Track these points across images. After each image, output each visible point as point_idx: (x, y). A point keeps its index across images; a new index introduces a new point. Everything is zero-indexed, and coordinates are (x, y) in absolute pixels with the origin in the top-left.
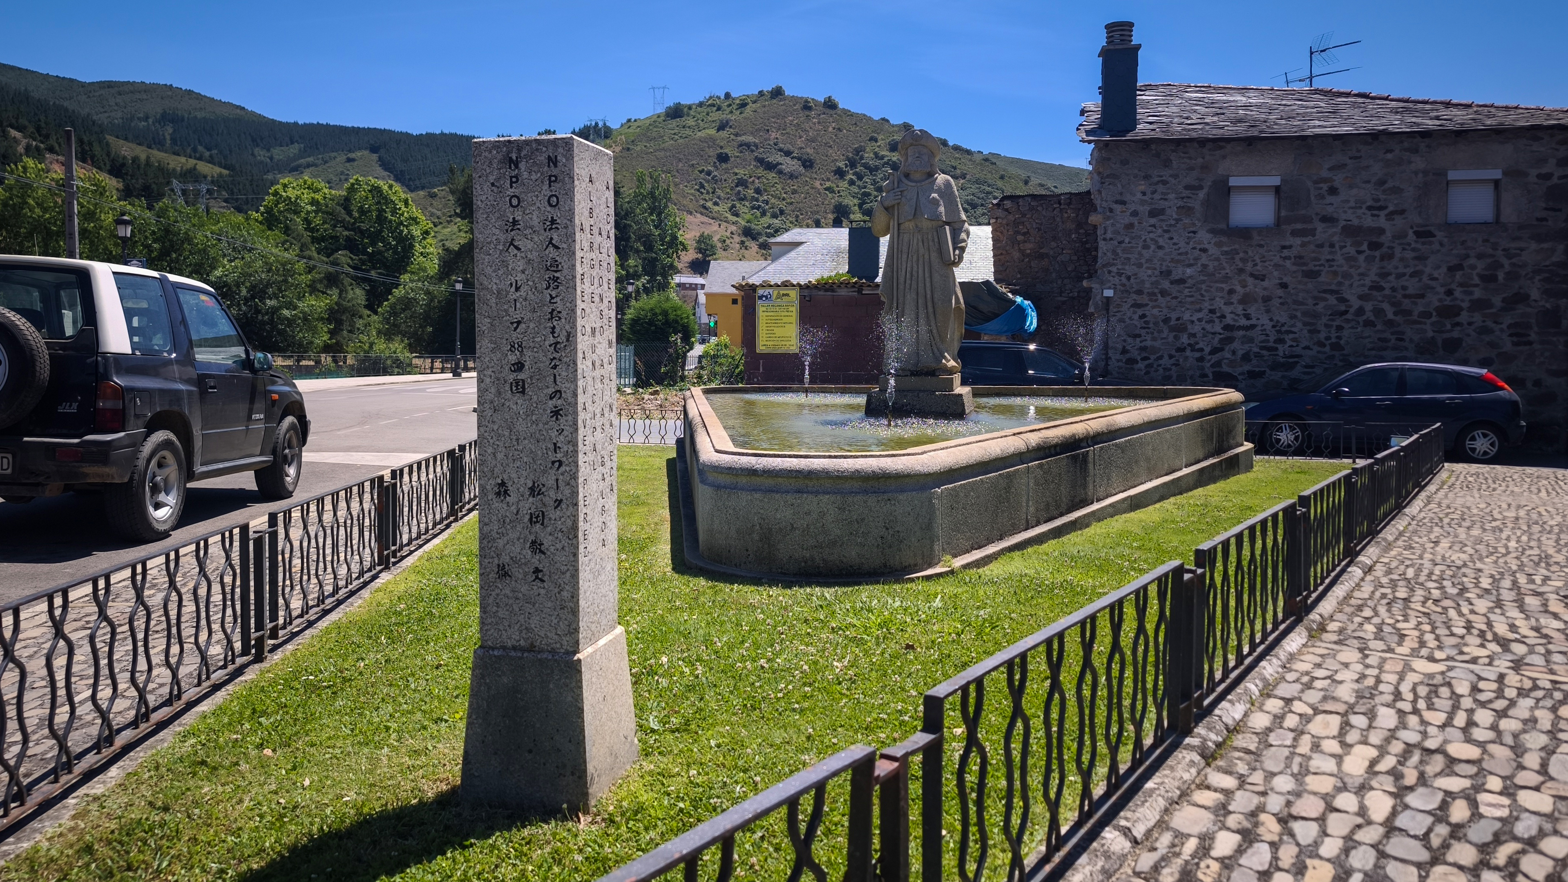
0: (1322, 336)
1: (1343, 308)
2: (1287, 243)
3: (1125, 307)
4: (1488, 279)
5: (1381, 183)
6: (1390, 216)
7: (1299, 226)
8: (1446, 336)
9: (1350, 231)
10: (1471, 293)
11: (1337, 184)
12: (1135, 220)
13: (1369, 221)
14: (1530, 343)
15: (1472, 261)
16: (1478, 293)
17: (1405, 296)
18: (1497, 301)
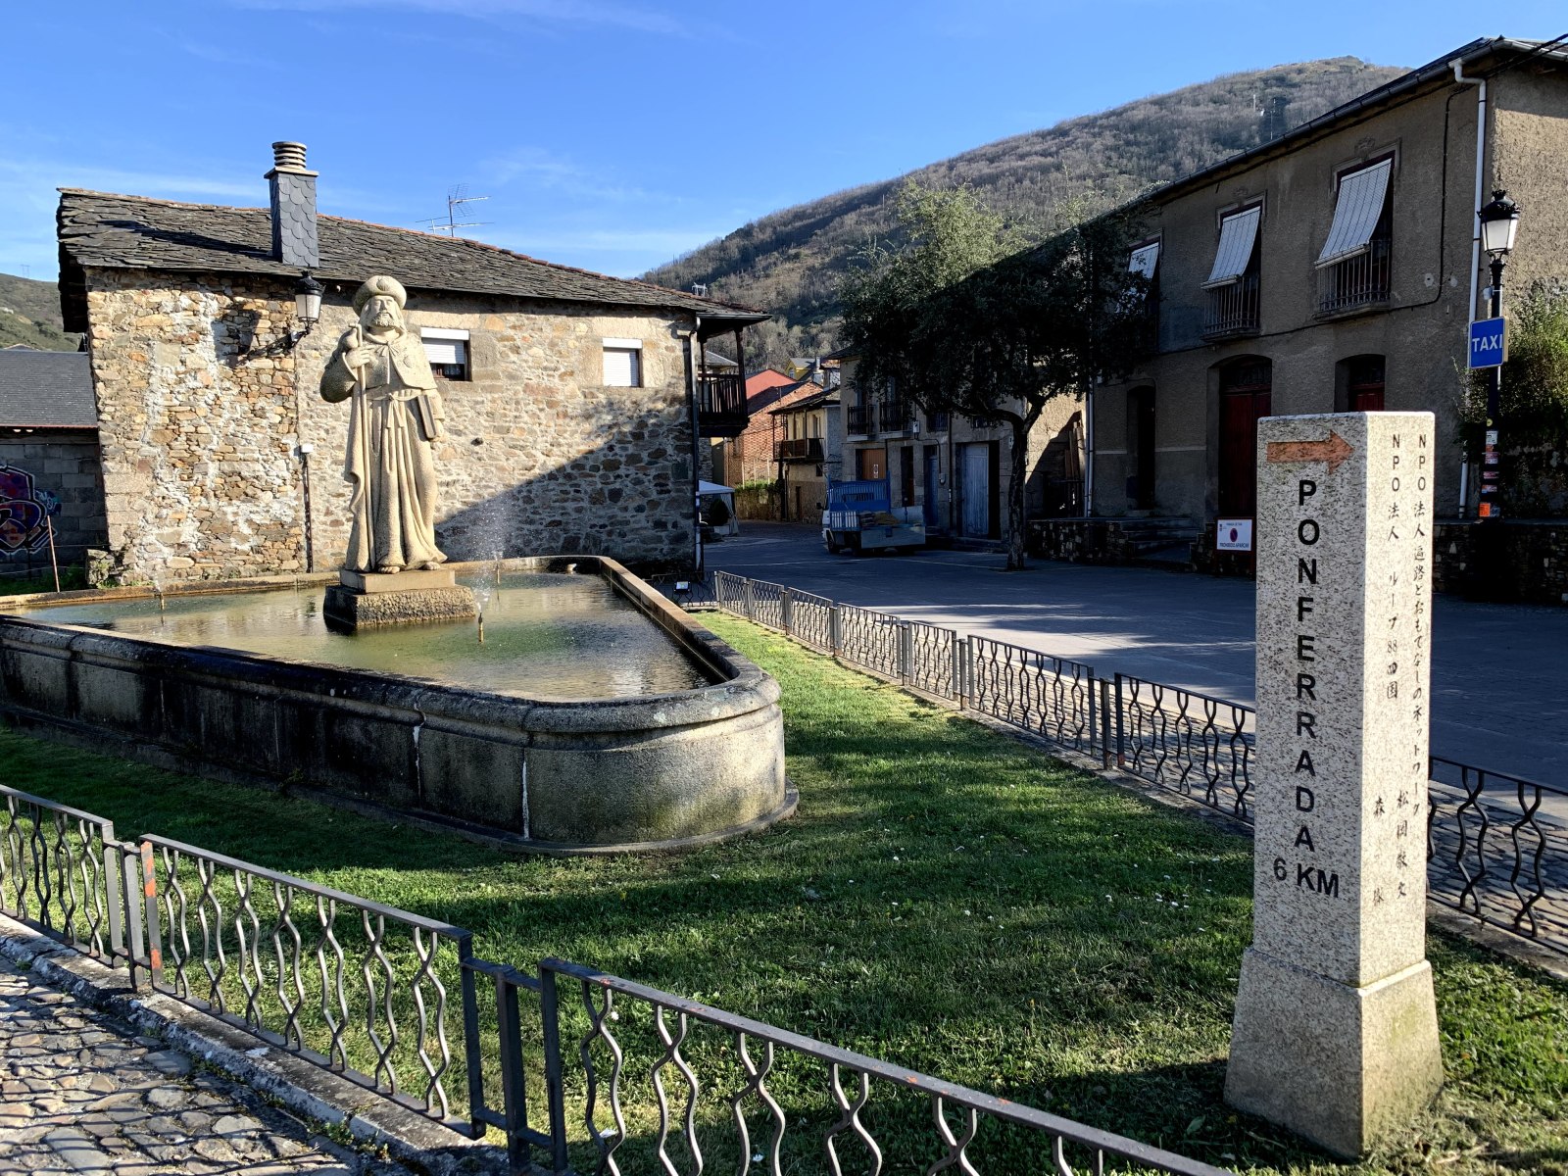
2: (479, 399)
4: (638, 436)
5: (554, 346)
6: (562, 377)
7: (488, 382)
8: (611, 487)
9: (530, 389)
10: (626, 449)
11: (519, 342)
13: (546, 382)
14: (669, 491)
15: (625, 420)
16: (631, 449)
18: (645, 455)
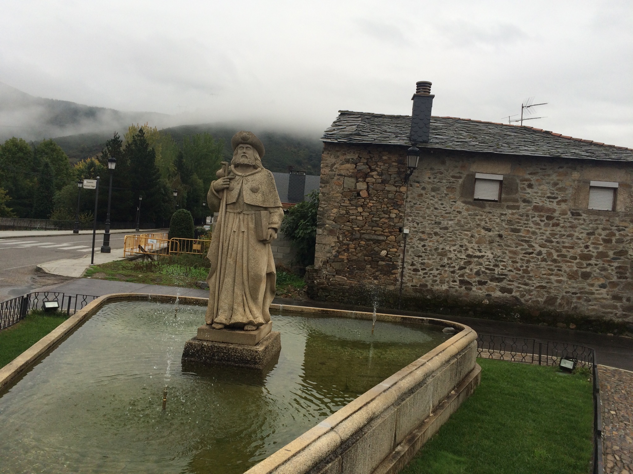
0: (519, 265)
1: (531, 251)
2: (504, 213)
3: (415, 240)
4: (607, 241)
5: (555, 184)
6: (558, 203)
7: (511, 204)
8: (584, 270)
9: (537, 209)
10: (598, 248)
11: (533, 182)
12: (423, 192)
13: (548, 205)
14: (626, 278)
15: (600, 231)
16: (601, 249)
17: (564, 247)
18: (611, 253)
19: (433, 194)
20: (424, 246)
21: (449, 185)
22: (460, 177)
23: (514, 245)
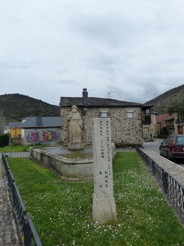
0: (114, 133)
1: (116, 130)
3: (88, 130)
4: (133, 125)
5: (120, 112)
6: (121, 117)
8: (129, 133)
11: (114, 112)
12: (89, 117)
14: (138, 133)
15: (131, 123)
16: (132, 127)
17: (124, 128)
18: (134, 128)
19: (91, 117)
20: (91, 131)
21: (95, 115)
22: (97, 113)
23: (112, 129)
